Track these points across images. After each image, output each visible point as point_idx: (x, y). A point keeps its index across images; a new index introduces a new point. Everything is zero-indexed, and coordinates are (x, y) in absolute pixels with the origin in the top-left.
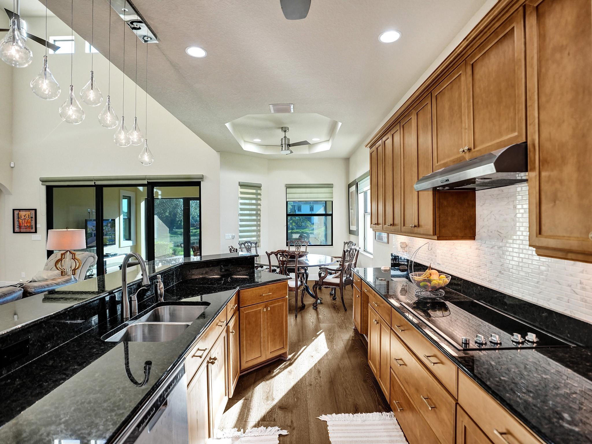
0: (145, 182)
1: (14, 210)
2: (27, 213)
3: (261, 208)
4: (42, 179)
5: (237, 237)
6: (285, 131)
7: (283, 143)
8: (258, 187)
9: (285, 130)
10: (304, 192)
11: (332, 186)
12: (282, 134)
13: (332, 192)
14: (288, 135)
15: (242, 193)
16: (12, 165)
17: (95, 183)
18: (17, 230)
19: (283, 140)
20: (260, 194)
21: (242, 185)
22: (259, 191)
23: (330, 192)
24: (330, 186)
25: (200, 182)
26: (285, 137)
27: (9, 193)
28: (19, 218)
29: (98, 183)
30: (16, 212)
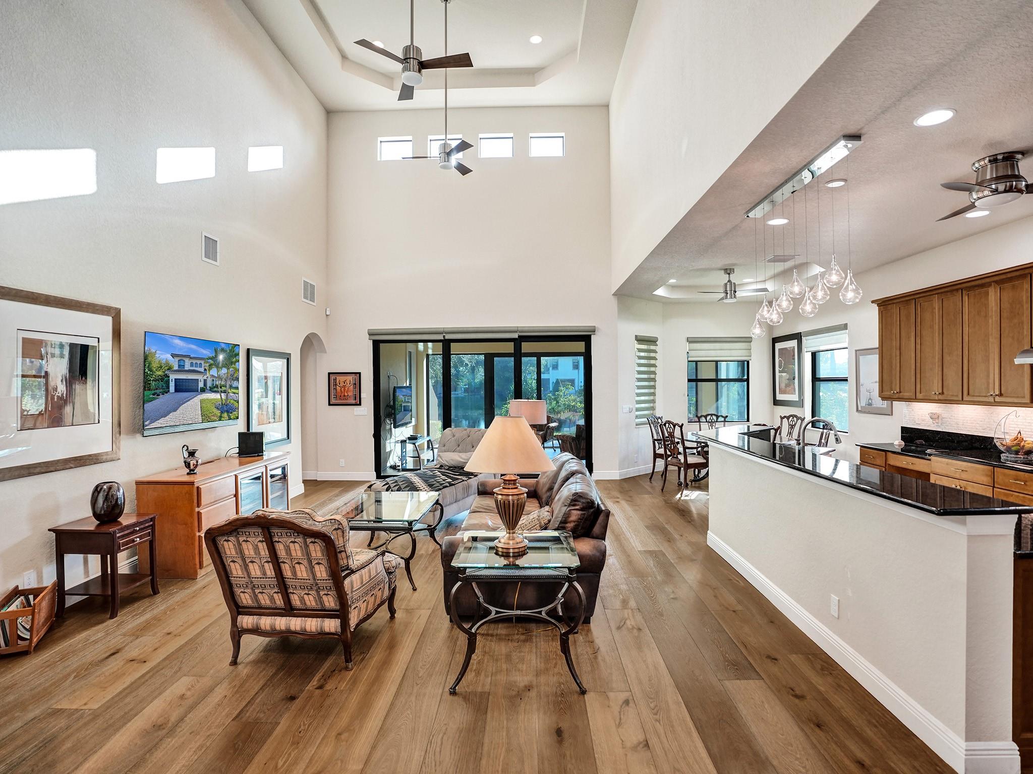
0: (516, 336)
1: (329, 374)
2: (350, 378)
3: (658, 370)
4: (372, 332)
5: (634, 410)
6: (729, 274)
7: (728, 289)
8: (652, 341)
9: (728, 271)
10: (712, 348)
11: (750, 340)
12: (725, 278)
13: (749, 348)
14: (733, 278)
15: (640, 350)
16: (328, 313)
17: (444, 336)
18: (333, 401)
19: (728, 286)
20: (655, 351)
21: (640, 340)
22: (652, 347)
23: (747, 348)
24: (748, 340)
25: (590, 336)
26: (729, 281)
27: (324, 351)
28: (336, 385)
29: (448, 337)
30: (332, 377)
